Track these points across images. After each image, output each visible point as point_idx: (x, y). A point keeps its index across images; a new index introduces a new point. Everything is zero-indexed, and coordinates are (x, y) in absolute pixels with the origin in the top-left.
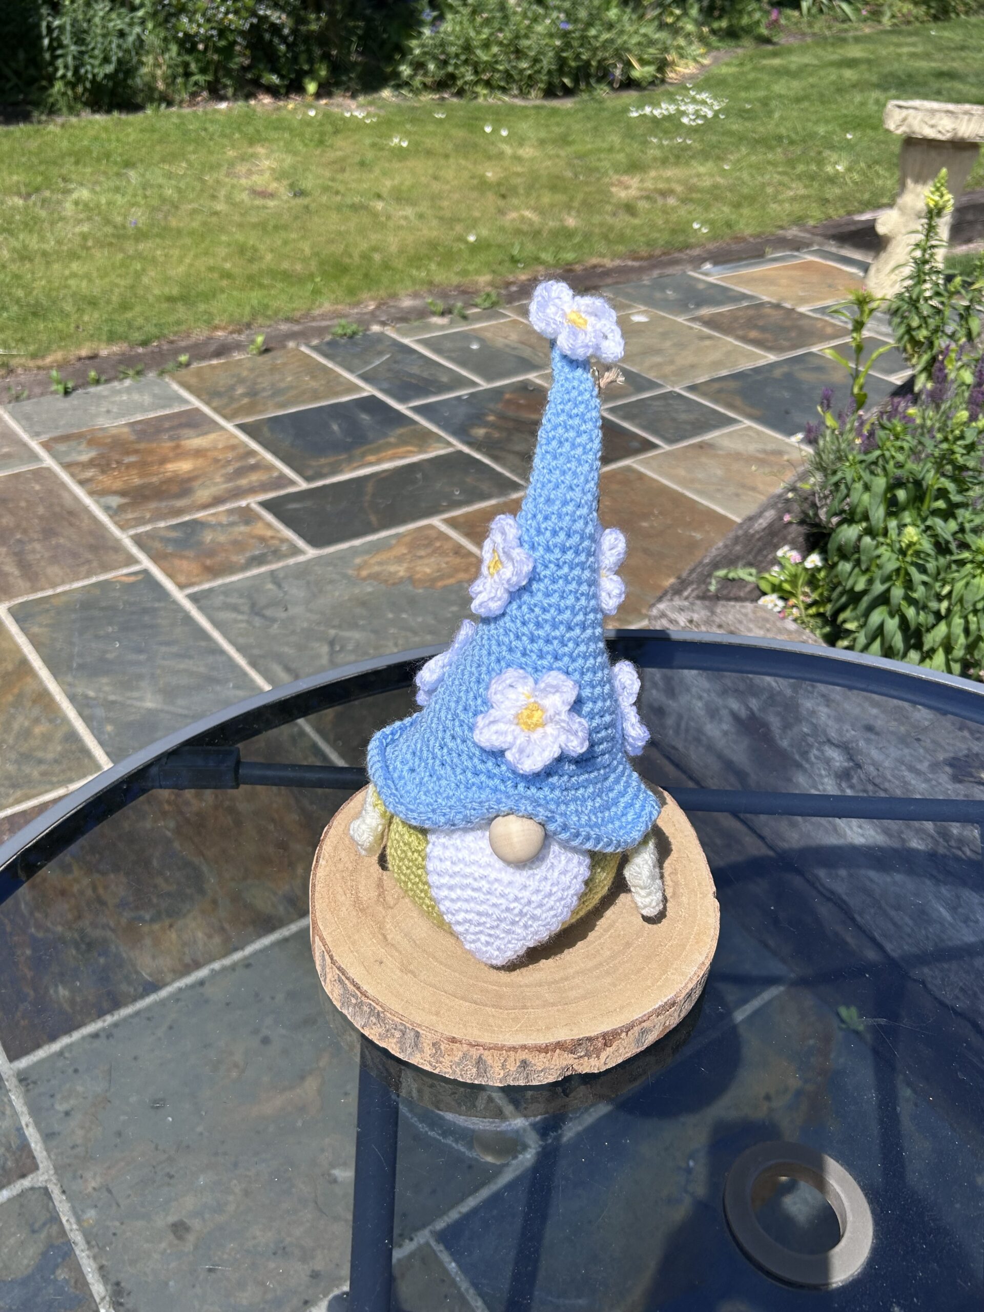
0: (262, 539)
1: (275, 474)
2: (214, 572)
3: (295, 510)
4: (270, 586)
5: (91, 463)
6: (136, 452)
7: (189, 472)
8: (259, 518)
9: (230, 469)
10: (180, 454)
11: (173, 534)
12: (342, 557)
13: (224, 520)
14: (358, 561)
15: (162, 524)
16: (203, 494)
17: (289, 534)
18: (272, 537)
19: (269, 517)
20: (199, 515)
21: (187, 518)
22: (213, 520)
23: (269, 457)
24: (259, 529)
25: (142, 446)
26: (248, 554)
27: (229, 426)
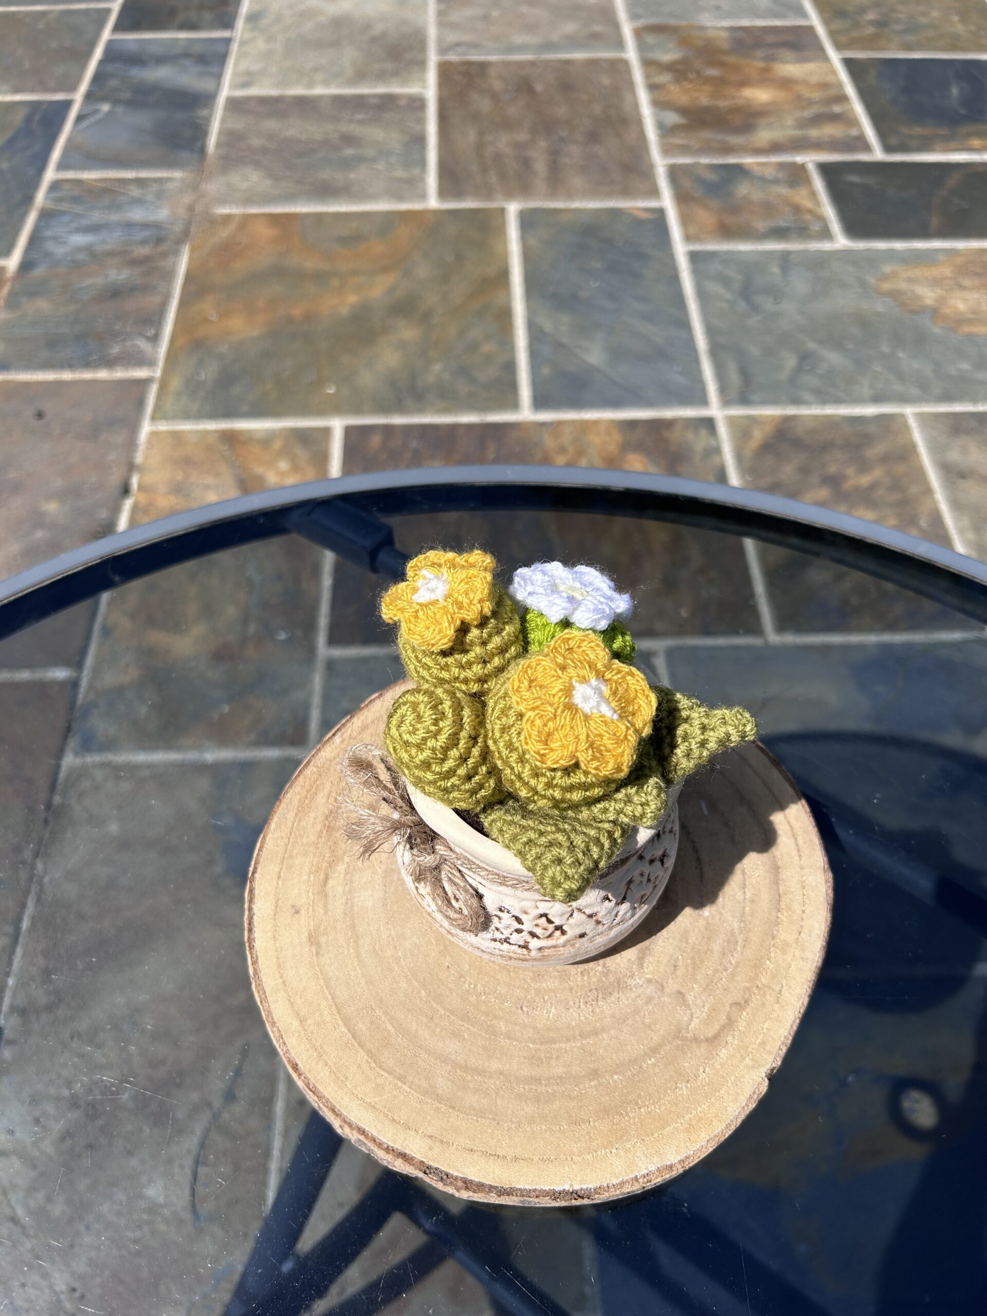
0: (797, 209)
1: (854, 132)
2: (727, 232)
3: (853, 184)
4: (775, 270)
5: (670, 67)
6: (722, 64)
7: (763, 105)
8: (807, 181)
9: (807, 113)
10: (766, 78)
11: (711, 176)
12: (871, 260)
13: (770, 173)
14: (887, 269)
15: (705, 160)
16: (764, 135)
17: (829, 211)
18: (810, 211)
19: (819, 184)
20: (748, 160)
21: (732, 160)
22: (757, 170)
23: (858, 108)
24: (800, 197)
25: (731, 59)
26: (772, 223)
27: (835, 57)
